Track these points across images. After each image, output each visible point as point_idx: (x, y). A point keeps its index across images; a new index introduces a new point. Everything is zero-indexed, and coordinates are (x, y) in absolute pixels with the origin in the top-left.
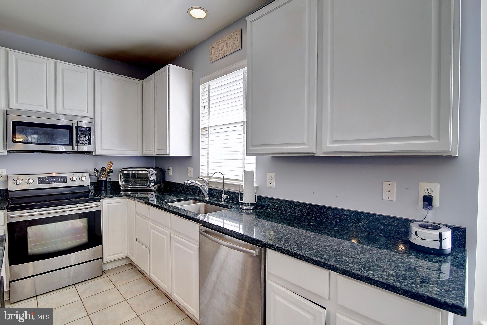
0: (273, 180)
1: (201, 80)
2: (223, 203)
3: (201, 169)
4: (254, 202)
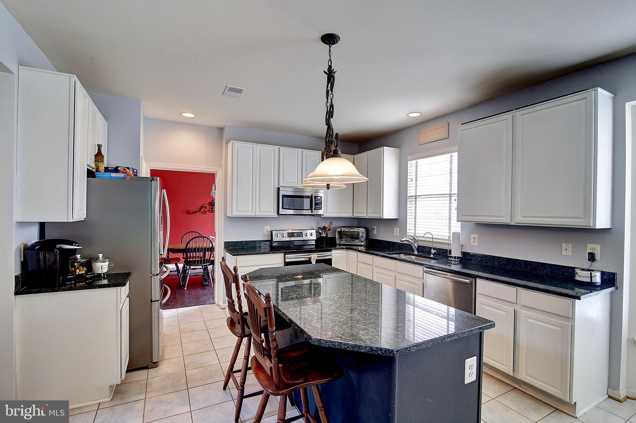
0: (477, 240)
1: (409, 157)
2: (432, 256)
3: (407, 230)
4: (460, 256)
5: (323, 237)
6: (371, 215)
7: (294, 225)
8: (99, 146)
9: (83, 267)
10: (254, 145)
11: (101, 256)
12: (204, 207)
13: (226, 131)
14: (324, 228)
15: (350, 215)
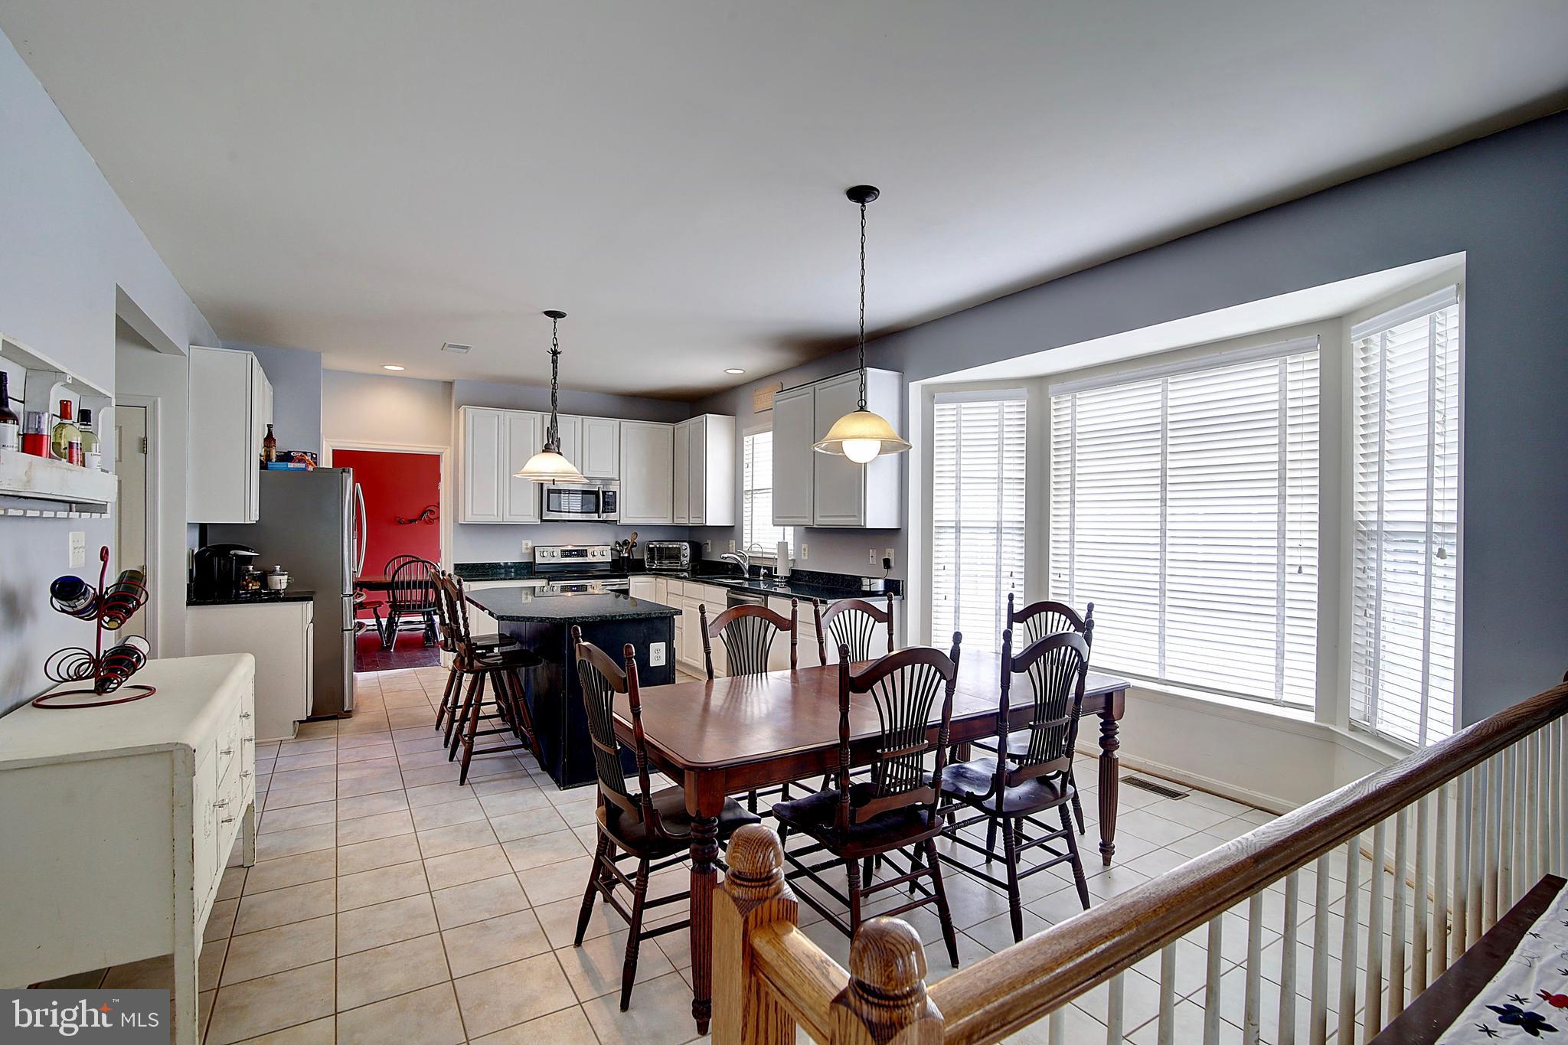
0: (806, 552)
1: (745, 432)
2: (761, 578)
3: (743, 541)
4: (789, 575)
5: (624, 557)
6: (694, 522)
7: (573, 539)
8: (269, 426)
9: (256, 581)
10: (502, 412)
11: (278, 567)
12: (429, 510)
13: (456, 387)
14: (625, 543)
15: (668, 522)
